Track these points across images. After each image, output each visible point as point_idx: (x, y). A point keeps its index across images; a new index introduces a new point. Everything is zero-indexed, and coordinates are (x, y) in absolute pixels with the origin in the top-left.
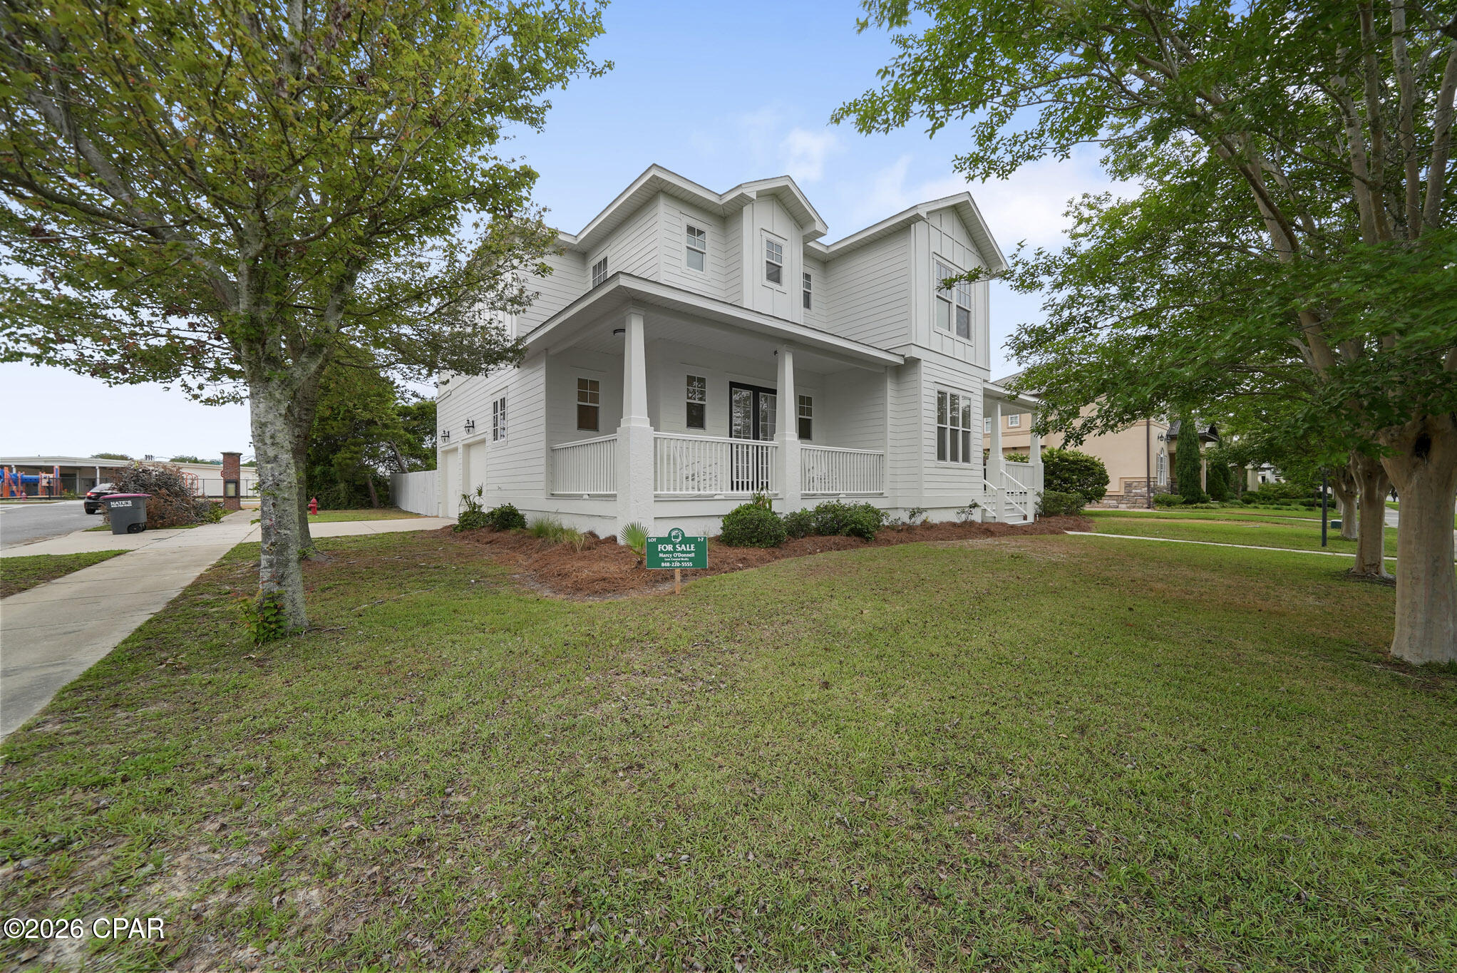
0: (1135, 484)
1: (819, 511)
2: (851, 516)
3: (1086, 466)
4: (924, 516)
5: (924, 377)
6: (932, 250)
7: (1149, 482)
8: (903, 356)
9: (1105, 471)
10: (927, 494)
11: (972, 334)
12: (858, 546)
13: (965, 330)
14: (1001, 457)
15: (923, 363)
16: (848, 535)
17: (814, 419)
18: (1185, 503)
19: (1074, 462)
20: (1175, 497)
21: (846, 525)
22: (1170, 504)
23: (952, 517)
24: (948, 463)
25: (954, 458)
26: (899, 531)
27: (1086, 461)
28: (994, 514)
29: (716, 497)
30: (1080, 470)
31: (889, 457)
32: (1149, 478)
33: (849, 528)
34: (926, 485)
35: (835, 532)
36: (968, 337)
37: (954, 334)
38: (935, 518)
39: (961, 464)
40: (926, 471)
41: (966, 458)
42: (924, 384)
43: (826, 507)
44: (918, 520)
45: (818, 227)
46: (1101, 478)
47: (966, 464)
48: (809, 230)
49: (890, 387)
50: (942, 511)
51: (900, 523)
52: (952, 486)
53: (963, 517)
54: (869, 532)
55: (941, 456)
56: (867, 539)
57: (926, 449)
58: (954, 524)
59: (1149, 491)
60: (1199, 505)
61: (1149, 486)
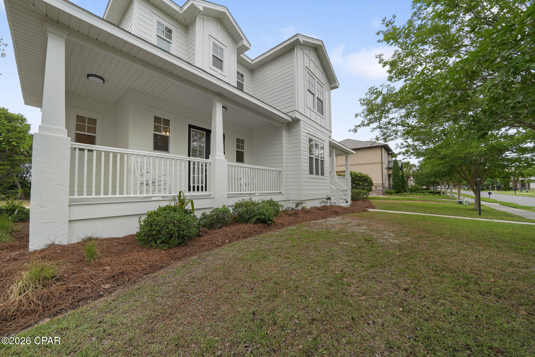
0: (378, 186)
1: (238, 206)
2: (258, 209)
3: (365, 179)
4: (304, 205)
5: (302, 129)
6: (305, 66)
7: (383, 185)
8: (291, 117)
9: (372, 181)
10: (304, 192)
11: (324, 113)
12: (261, 232)
13: (321, 111)
14: (335, 174)
15: (302, 122)
16: (255, 223)
17: (246, 151)
18: (396, 193)
19: (361, 177)
20: (392, 191)
21: (254, 216)
22: (391, 193)
23: (317, 204)
24: (314, 176)
25: (317, 174)
26: (290, 215)
27: (365, 176)
28: (335, 201)
29: (153, 199)
30: (363, 180)
31: (284, 172)
32: (383, 183)
33: (256, 218)
34: (304, 188)
35: (247, 221)
36: (322, 114)
37: (316, 111)
38: (308, 205)
39: (320, 177)
40: (304, 180)
41: (322, 174)
42: (302, 133)
43: (241, 203)
44: (300, 208)
45: (245, 43)
46: (370, 184)
47: (322, 177)
48: (240, 45)
49: (284, 134)
50: (312, 201)
51: (290, 209)
52: (317, 187)
53: (323, 204)
54: (270, 220)
55: (311, 172)
56: (269, 225)
57: (303, 168)
58: (318, 208)
59: (383, 189)
60: (401, 194)
61: (383, 187)
